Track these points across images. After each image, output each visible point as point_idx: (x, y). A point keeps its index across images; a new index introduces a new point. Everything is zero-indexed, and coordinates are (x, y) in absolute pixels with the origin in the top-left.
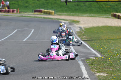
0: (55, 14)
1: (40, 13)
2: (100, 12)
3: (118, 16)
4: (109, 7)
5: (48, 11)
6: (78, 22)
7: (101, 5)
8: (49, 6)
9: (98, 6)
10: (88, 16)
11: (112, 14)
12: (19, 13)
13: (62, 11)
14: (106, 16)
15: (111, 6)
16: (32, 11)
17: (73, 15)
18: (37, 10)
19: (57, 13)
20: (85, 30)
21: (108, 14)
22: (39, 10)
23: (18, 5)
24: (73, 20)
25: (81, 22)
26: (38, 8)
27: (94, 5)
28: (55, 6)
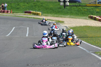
0: (42, 15)
1: (29, 14)
2: (78, 14)
3: (94, 18)
4: (86, 10)
7: (80, 9)
8: (36, 8)
9: (77, 9)
10: (69, 18)
11: (89, 16)
12: (12, 13)
13: (48, 13)
14: (84, 18)
15: (87, 9)
16: (22, 12)
17: (57, 17)
18: (27, 11)
19: (44, 14)
21: (85, 16)
22: (29, 11)
23: (11, 7)
24: (58, 20)
25: (65, 22)
26: (28, 10)
27: (74, 8)
28: (41, 9)
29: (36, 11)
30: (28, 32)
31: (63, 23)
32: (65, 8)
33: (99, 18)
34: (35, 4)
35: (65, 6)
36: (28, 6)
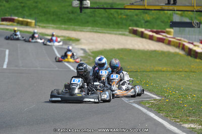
0: (36, 25)
1: (11, 23)
2: (109, 25)
3: (140, 34)
4: (124, 17)
5: (25, 20)
6: (77, 40)
7: (111, 14)
8: (25, 12)
9: (107, 14)
10: (91, 32)
11: (130, 29)
13: (47, 21)
14: (121, 32)
15: (127, 15)
17: (65, 29)
18: (6, 17)
19: (39, 24)
20: (93, 55)
21: (122, 28)
22: (9, 17)
24: (68, 37)
25: (83, 41)
26: (7, 15)
27: (100, 14)
28: (35, 13)
29: (24, 18)
30: (7, 60)
31: (77, 43)
32: (81, 12)
33: (151, 33)
34: (22, 3)
35: (82, 8)
36: (9, 8)
